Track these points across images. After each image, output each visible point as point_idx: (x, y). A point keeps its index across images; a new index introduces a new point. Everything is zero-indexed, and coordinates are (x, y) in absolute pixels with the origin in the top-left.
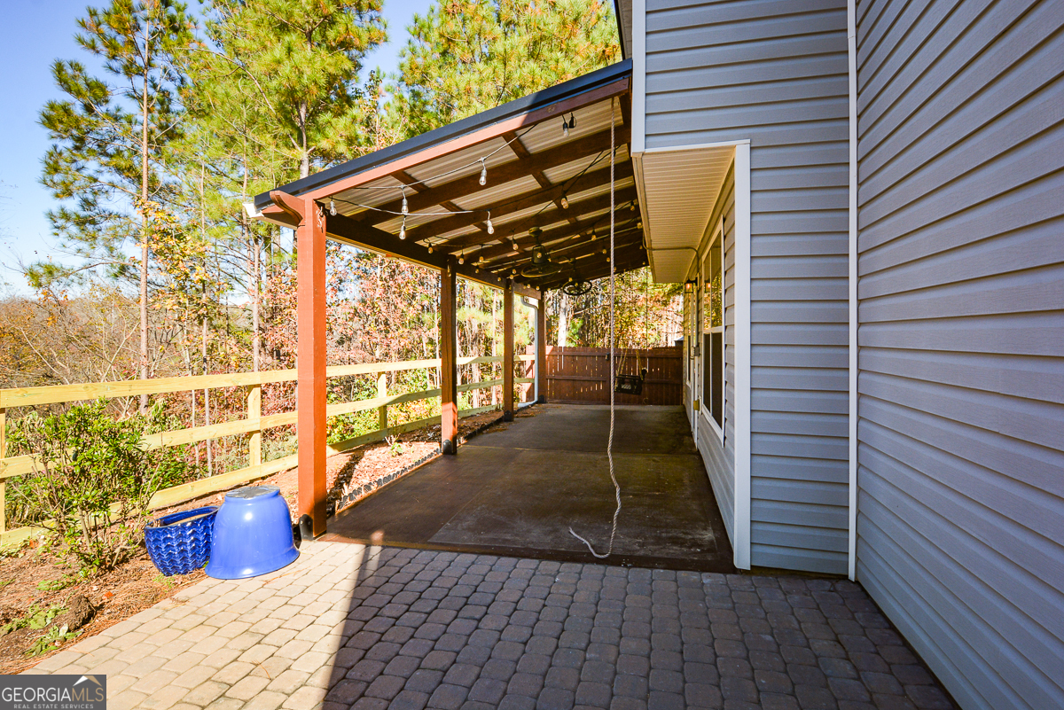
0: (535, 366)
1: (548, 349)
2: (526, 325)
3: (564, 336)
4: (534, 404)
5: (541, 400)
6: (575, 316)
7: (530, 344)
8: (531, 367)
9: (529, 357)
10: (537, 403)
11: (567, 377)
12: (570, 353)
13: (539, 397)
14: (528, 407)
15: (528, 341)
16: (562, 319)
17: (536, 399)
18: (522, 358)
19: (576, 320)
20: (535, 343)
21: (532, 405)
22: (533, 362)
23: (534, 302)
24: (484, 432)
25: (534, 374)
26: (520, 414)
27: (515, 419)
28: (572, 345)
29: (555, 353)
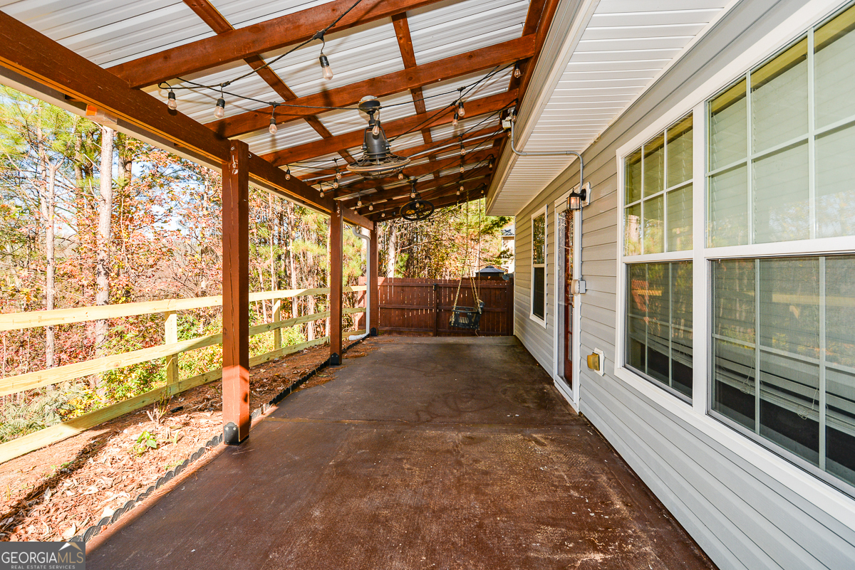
0: (367, 296)
1: (380, 280)
2: (358, 257)
3: (393, 267)
4: (366, 337)
5: (373, 333)
6: (402, 251)
7: (362, 275)
8: (363, 297)
9: (362, 288)
10: (368, 336)
11: (397, 306)
12: (400, 284)
13: (370, 330)
14: (358, 343)
15: (360, 273)
16: (392, 252)
17: (368, 332)
18: (354, 289)
19: (403, 255)
20: (368, 274)
21: (363, 339)
22: (365, 292)
23: (366, 232)
24: (302, 387)
25: (366, 304)
26: (350, 354)
27: (344, 361)
28: (400, 276)
29: (385, 284)
